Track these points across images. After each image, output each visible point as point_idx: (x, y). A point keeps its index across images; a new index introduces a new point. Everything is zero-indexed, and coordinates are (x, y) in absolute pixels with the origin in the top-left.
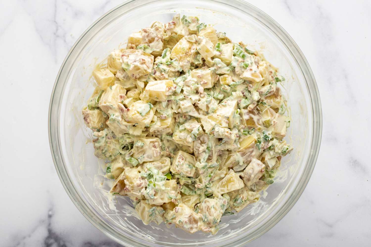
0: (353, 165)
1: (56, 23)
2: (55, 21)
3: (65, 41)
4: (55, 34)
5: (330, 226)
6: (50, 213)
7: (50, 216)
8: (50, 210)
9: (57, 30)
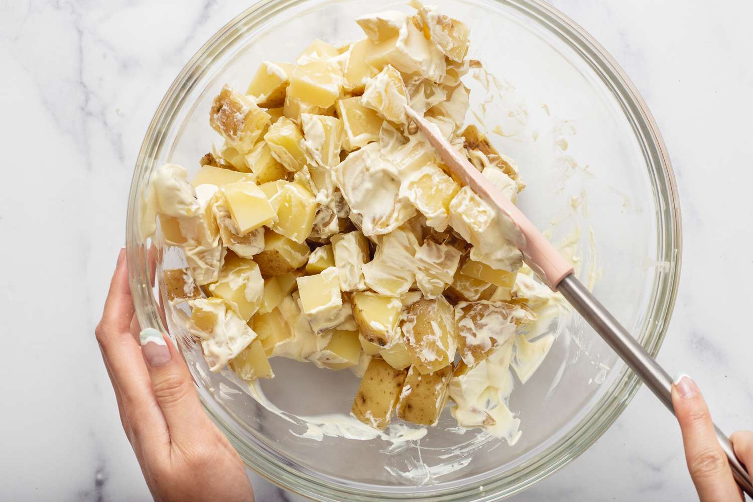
0: (697, 348)
1: (85, 86)
2: (81, 83)
3: (105, 123)
4: (83, 109)
5: (657, 469)
6: (100, 476)
7: (99, 483)
8: (99, 471)
9: (87, 100)
